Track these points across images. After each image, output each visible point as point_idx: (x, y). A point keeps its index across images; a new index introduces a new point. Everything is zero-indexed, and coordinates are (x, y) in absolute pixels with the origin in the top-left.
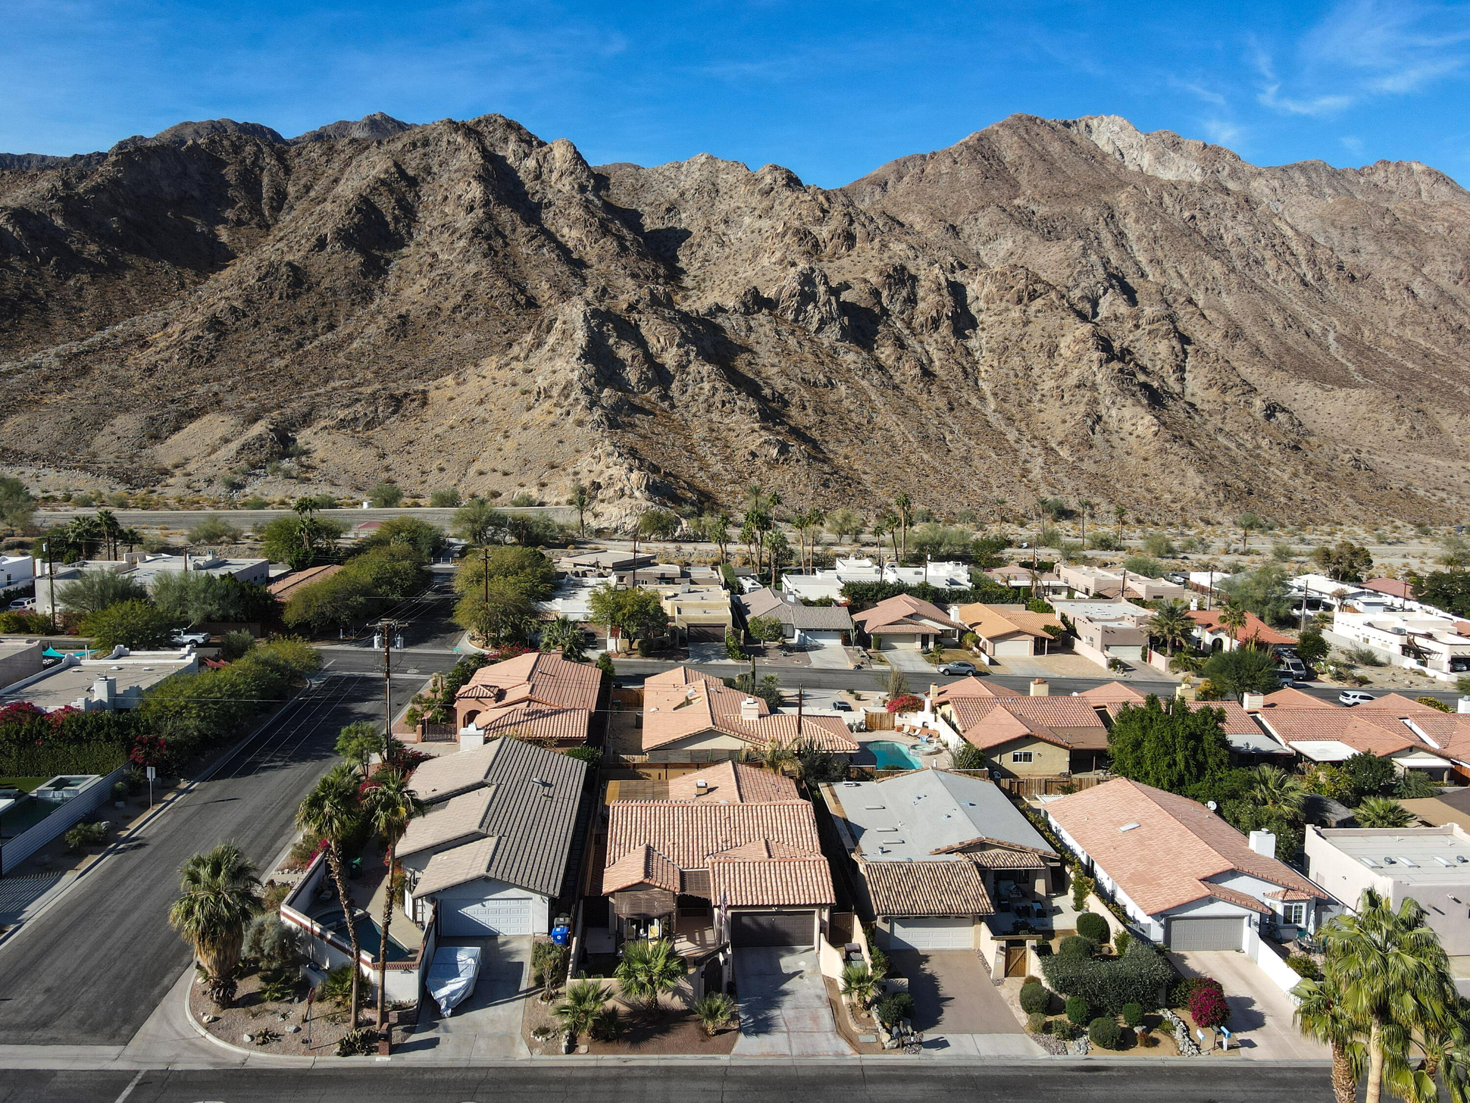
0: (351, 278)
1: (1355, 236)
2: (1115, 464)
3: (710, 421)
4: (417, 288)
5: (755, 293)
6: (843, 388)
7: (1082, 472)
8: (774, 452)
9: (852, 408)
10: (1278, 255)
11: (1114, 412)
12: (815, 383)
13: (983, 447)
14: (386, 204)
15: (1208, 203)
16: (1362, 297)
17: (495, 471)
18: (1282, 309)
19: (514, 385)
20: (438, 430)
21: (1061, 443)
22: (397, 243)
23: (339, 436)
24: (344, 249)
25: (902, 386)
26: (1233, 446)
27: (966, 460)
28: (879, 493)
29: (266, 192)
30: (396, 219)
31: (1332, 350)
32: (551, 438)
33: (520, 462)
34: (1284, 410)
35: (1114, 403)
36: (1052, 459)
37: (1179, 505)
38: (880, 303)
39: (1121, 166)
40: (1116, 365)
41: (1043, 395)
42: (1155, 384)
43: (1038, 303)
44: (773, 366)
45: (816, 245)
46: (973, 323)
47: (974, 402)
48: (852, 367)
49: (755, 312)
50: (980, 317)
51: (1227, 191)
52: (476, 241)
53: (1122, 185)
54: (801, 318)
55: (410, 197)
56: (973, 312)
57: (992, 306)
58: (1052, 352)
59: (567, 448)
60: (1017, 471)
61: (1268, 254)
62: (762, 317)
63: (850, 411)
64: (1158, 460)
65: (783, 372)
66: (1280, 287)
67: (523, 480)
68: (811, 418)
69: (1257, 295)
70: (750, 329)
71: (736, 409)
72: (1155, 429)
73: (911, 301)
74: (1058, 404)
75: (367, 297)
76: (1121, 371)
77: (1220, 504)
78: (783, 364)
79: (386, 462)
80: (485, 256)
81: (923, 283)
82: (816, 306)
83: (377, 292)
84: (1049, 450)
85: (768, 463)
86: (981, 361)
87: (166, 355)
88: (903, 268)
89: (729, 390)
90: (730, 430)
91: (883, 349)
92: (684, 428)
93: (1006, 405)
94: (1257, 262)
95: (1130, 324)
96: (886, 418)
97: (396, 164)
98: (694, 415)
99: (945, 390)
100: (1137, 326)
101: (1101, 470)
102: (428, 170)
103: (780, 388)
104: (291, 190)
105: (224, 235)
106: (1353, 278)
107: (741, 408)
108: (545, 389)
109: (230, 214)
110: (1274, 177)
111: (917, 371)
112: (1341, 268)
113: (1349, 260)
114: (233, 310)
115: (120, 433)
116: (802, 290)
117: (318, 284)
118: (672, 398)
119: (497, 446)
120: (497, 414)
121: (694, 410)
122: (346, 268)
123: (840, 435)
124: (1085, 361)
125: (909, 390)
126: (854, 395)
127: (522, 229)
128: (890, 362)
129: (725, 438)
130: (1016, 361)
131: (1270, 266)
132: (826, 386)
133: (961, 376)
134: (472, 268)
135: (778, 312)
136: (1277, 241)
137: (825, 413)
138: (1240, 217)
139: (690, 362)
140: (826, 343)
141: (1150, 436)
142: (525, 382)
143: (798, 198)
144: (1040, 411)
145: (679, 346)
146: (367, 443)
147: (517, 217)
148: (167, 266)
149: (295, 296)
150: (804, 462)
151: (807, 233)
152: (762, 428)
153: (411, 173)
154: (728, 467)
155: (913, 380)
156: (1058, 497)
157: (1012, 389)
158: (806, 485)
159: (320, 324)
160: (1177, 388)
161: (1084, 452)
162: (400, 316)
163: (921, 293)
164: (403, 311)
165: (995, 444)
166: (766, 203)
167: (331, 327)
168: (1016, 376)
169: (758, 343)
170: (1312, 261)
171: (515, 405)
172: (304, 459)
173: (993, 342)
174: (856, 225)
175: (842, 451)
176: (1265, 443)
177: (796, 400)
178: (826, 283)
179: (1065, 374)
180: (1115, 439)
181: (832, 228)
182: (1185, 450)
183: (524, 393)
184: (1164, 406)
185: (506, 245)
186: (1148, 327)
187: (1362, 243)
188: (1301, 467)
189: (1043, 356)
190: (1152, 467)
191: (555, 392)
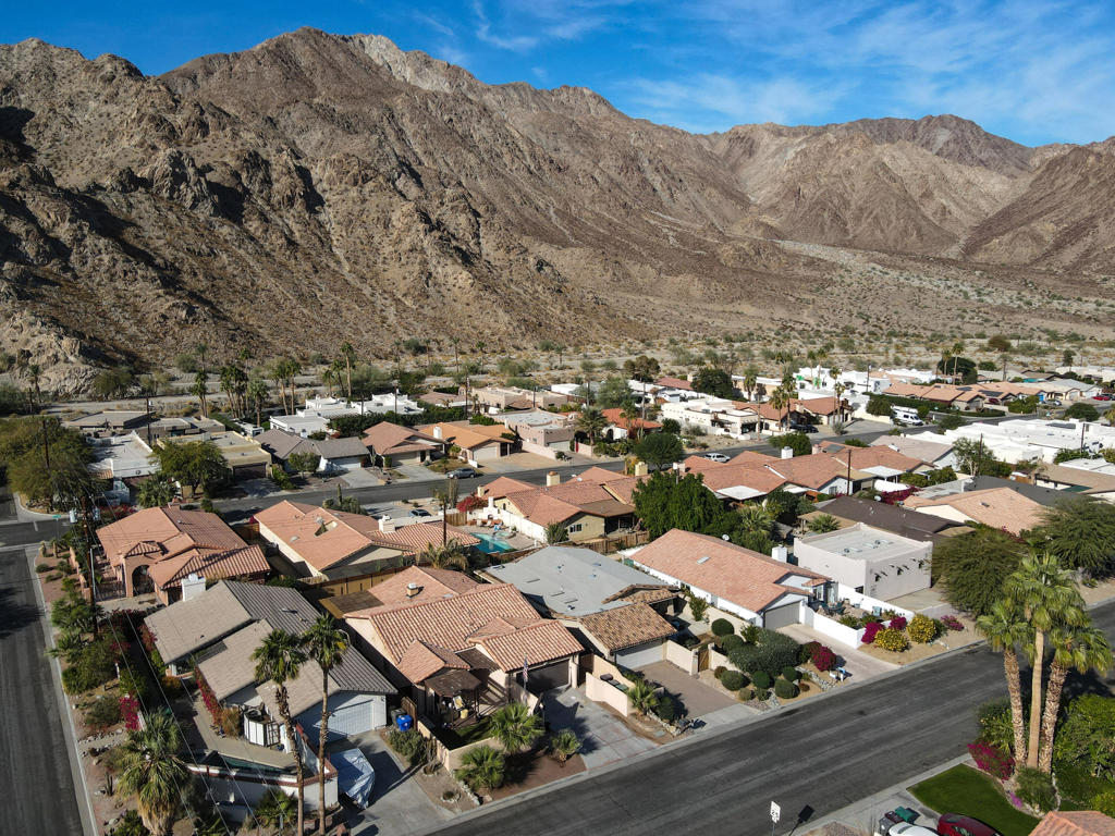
1: (556, 139)
2: (446, 309)
3: (115, 289)
5: (130, 173)
6: (225, 256)
7: (425, 317)
8: (183, 314)
9: (235, 272)
10: (511, 151)
11: (440, 270)
12: (199, 253)
13: (347, 301)
15: (460, 110)
16: (567, 182)
18: (518, 190)
21: (405, 295)
25: (273, 253)
26: (521, 291)
27: (337, 311)
28: (277, 343)
31: (553, 219)
34: (547, 265)
35: (439, 262)
36: (401, 307)
37: (496, 338)
38: (241, 183)
39: (391, 77)
40: (436, 234)
41: (385, 258)
42: (464, 248)
43: (370, 185)
44: (158, 238)
45: (172, 131)
46: (320, 201)
47: (333, 265)
48: (228, 238)
49: (132, 191)
50: (326, 196)
51: (470, 101)
53: (397, 92)
54: (175, 195)
56: (319, 192)
57: (335, 187)
58: (387, 224)
60: (378, 319)
61: (505, 150)
62: (139, 195)
63: (234, 276)
64: (477, 305)
65: (169, 244)
66: (515, 174)
68: (204, 283)
69: (501, 180)
70: (130, 206)
71: (138, 277)
72: (471, 281)
73: (267, 182)
74: (397, 265)
76: (440, 238)
77: (523, 335)
78: (168, 237)
81: (274, 167)
82: (188, 186)
84: (398, 301)
85: (179, 324)
86: (332, 232)
88: (257, 154)
89: (128, 261)
90: (136, 296)
91: (250, 223)
92: (90, 296)
93: (358, 267)
94: (498, 156)
95: (437, 202)
96: (266, 281)
98: (99, 284)
99: (307, 256)
100: (442, 204)
101: (438, 314)
103: (170, 258)
106: (560, 169)
107: (143, 277)
110: (498, 93)
111: (282, 241)
112: (552, 162)
113: (554, 156)
116: (174, 170)
118: (73, 269)
121: (98, 279)
123: (232, 297)
124: (414, 231)
125: (279, 257)
126: (235, 262)
128: (258, 234)
129: (133, 304)
130: (360, 231)
131: (507, 159)
132: (209, 255)
133: (318, 245)
135: (154, 190)
136: (509, 141)
137: (214, 279)
138: (483, 121)
139: (84, 236)
140: (202, 218)
141: (468, 287)
143: (143, 87)
144: (384, 271)
145: (71, 221)
150: (210, 321)
151: (163, 121)
152: (166, 293)
154: (143, 329)
155: (281, 248)
156: (413, 337)
157: (360, 253)
158: (216, 341)
160: (476, 250)
161: (423, 301)
163: (274, 176)
165: (355, 298)
166: (110, 90)
168: (362, 243)
169: (140, 218)
170: (533, 156)
173: (339, 217)
174: (206, 115)
175: (236, 310)
176: (540, 289)
177: (186, 267)
178: (194, 165)
179: (399, 241)
180: (443, 289)
181: (186, 116)
182: (494, 296)
184: (472, 264)
186: (450, 205)
187: (560, 144)
188: (565, 305)
189: (380, 226)
190: (474, 309)
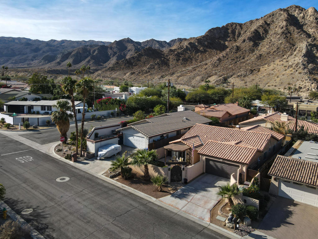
0: (250, 47)
4: (266, 48)
14: (261, 31)
17: (273, 85)
19: (282, 65)
20: (261, 77)
22: (262, 39)
23: (237, 79)
24: (249, 41)
29: (237, 33)
30: (263, 34)
32: (290, 77)
33: (280, 83)
52: (282, 35)
55: (267, 28)
59: (294, 80)
67: (280, 87)
75: (253, 51)
79: (246, 84)
80: (284, 38)
83: (256, 50)
87: (209, 66)
97: (265, 21)
102: (273, 21)
104: (242, 32)
105: (227, 43)
108: (291, 65)
109: (228, 39)
114: (223, 56)
115: (197, 80)
117: (242, 50)
119: (275, 79)
120: (276, 72)
122: (249, 45)
127: (296, 31)
134: (280, 42)
142: (285, 64)
146: (243, 80)
147: (295, 28)
148: (215, 50)
149: (237, 53)
153: (268, 23)
159: (241, 58)
162: (260, 55)
164: (261, 54)
167: (244, 58)
171: (282, 70)
172: (228, 84)
183: (285, 66)
185: (291, 35)
191: (294, 66)
